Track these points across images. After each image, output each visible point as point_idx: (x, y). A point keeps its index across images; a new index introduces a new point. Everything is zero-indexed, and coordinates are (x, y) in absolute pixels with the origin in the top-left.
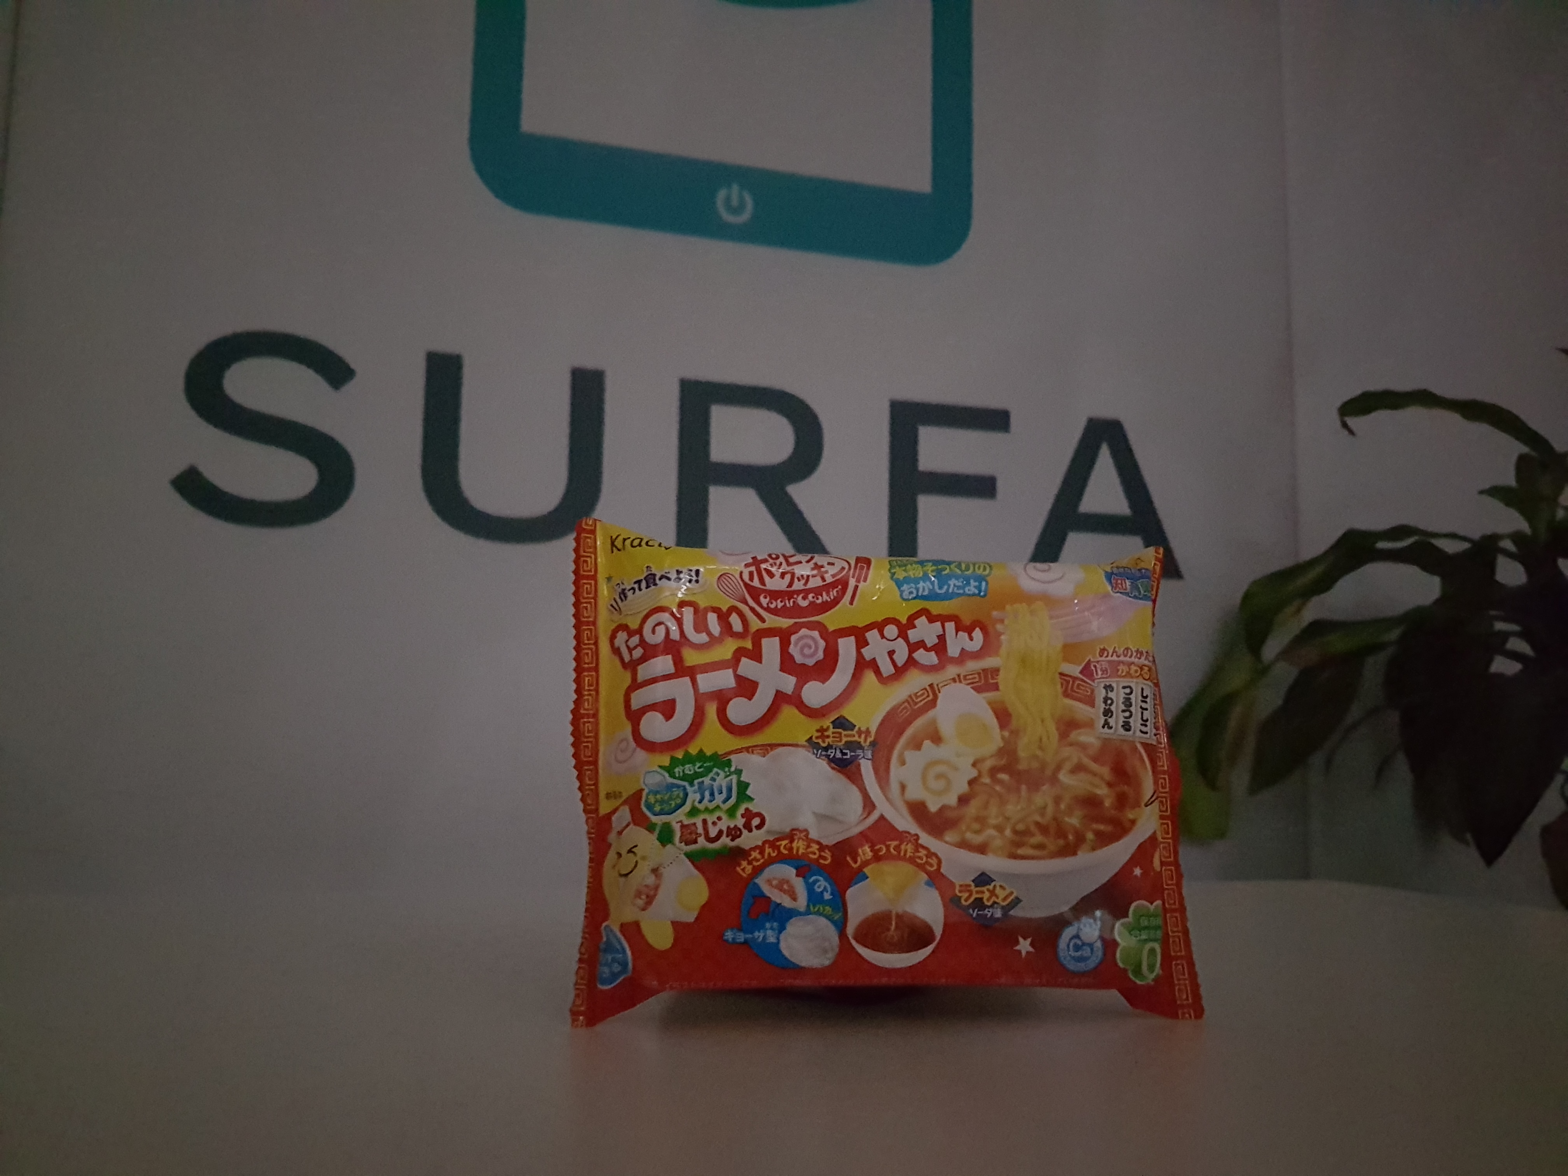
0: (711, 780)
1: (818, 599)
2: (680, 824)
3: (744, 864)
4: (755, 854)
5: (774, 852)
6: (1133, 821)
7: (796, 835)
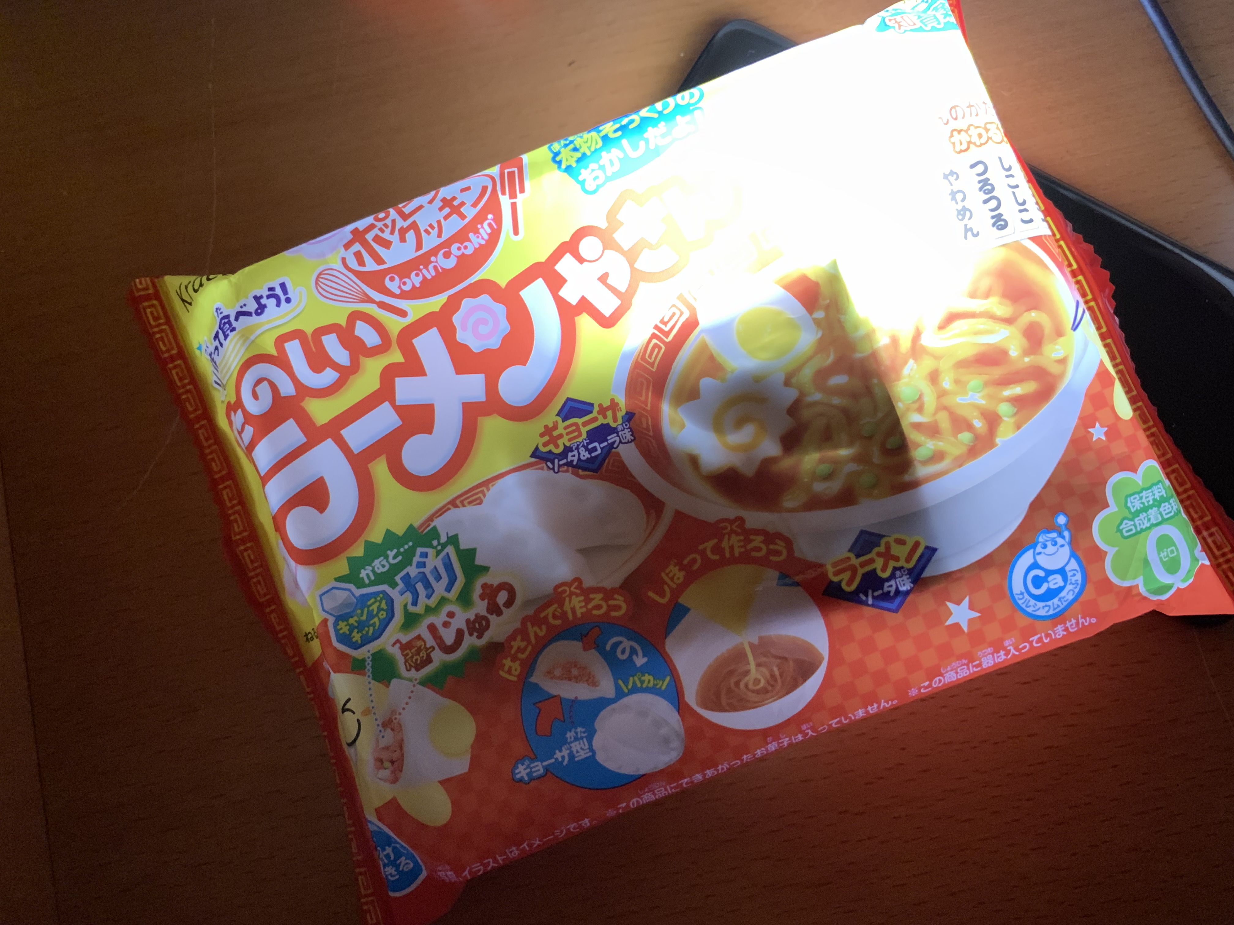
0: (418, 567)
1: (466, 247)
2: (398, 645)
3: (508, 662)
4: (518, 643)
5: (541, 630)
6: (1063, 361)
7: (565, 591)
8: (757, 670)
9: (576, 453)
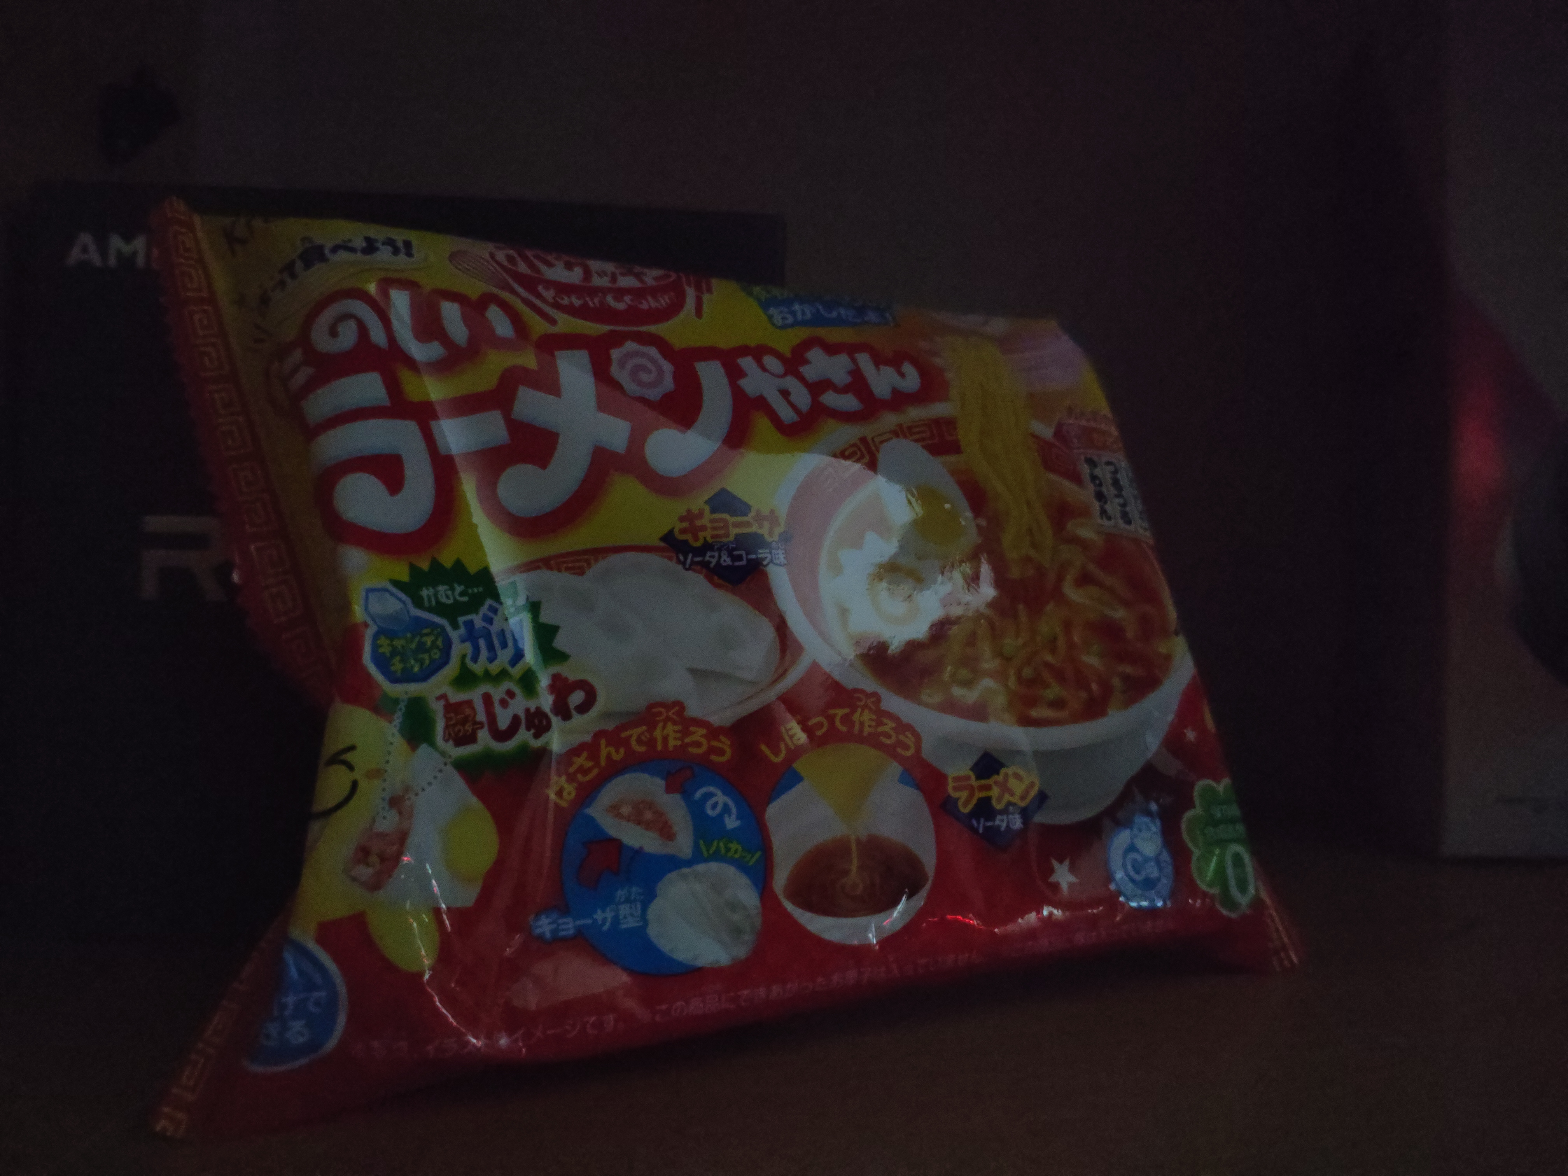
0: (484, 620)
1: (640, 303)
2: (443, 702)
3: (561, 781)
4: (579, 761)
5: (618, 752)
7: (660, 713)
8: (858, 874)
9: (716, 554)
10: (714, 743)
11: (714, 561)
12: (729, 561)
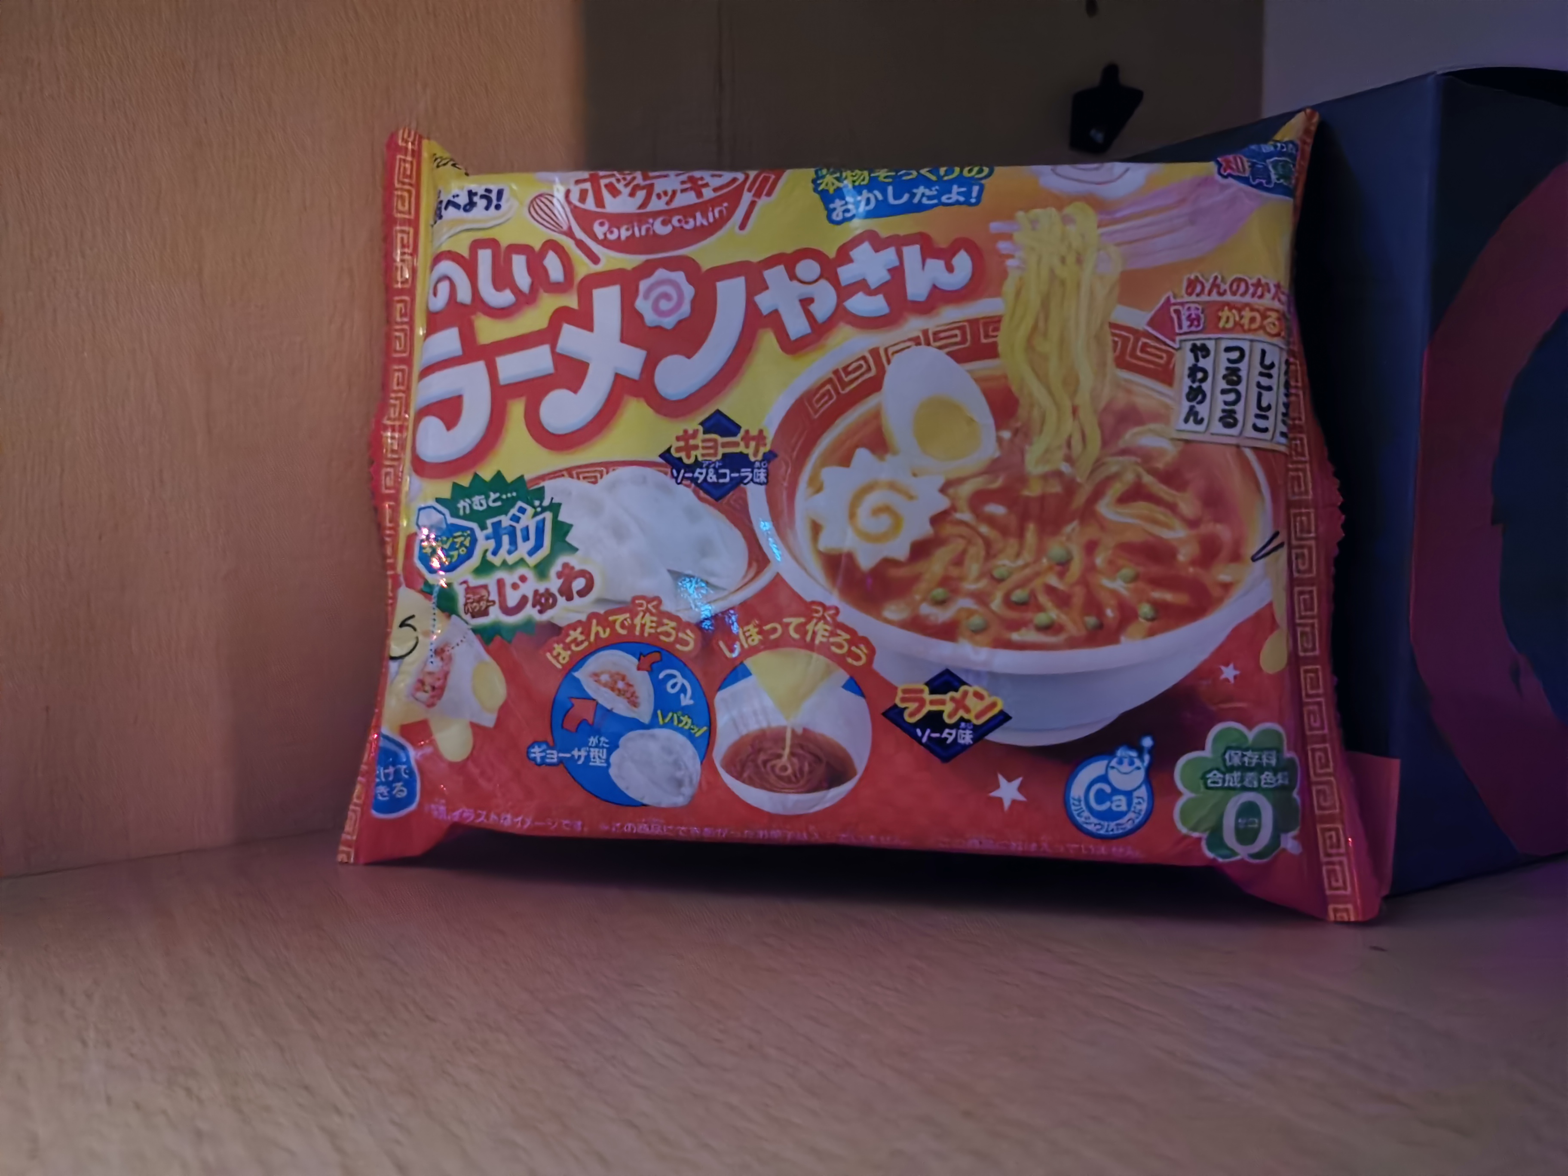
0: (511, 519)
1: (687, 222)
2: (465, 585)
3: (559, 648)
4: (576, 634)
5: (605, 632)
6: (1227, 587)
7: (641, 605)
8: (789, 759)
9: (704, 471)
10: (681, 635)
11: (702, 478)
12: (714, 479)
